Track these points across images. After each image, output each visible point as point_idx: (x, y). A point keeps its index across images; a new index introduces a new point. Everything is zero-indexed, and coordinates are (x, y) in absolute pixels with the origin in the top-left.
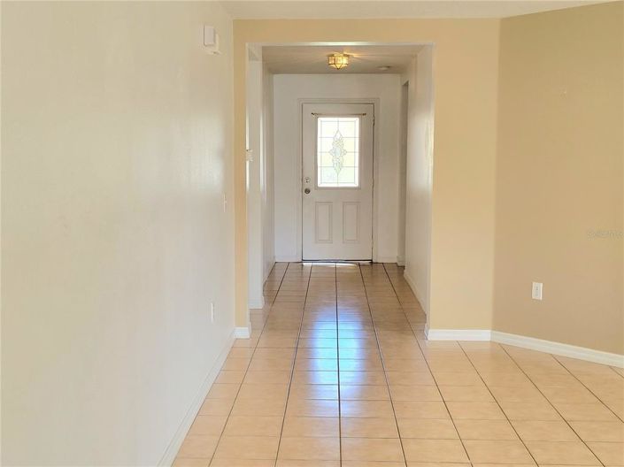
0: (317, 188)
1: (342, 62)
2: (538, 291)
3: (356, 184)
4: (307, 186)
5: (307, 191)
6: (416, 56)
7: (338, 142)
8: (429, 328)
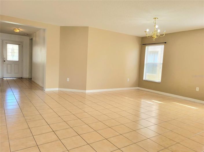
0: (7, 60)
1: (18, 31)
2: (68, 80)
3: (18, 60)
4: (4, 60)
5: (5, 61)
6: (36, 33)
7: (13, 50)
8: (45, 88)
